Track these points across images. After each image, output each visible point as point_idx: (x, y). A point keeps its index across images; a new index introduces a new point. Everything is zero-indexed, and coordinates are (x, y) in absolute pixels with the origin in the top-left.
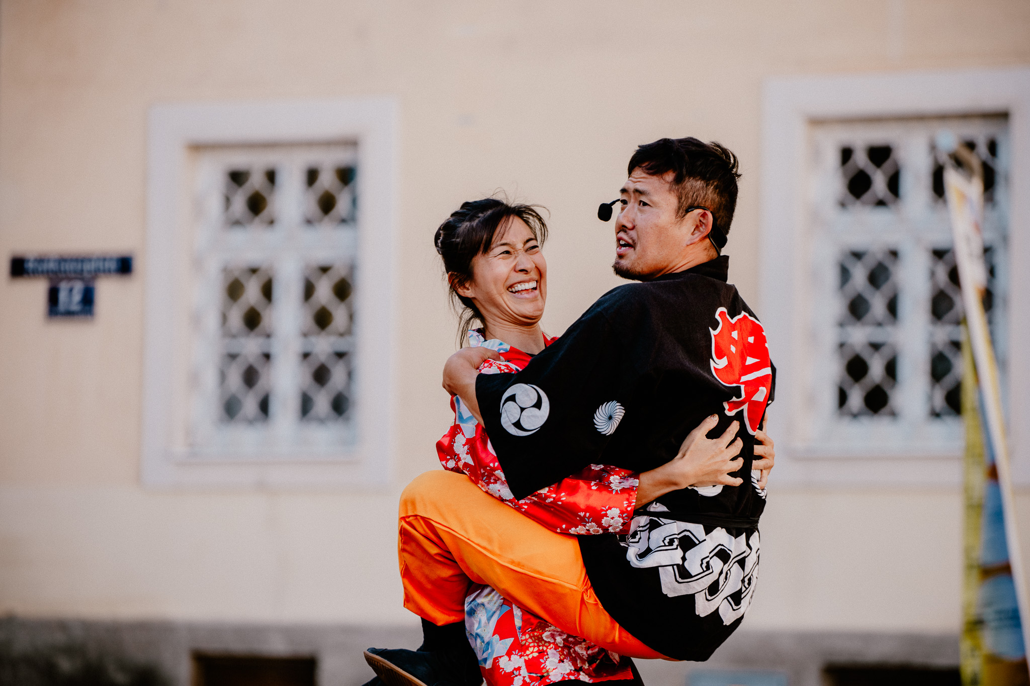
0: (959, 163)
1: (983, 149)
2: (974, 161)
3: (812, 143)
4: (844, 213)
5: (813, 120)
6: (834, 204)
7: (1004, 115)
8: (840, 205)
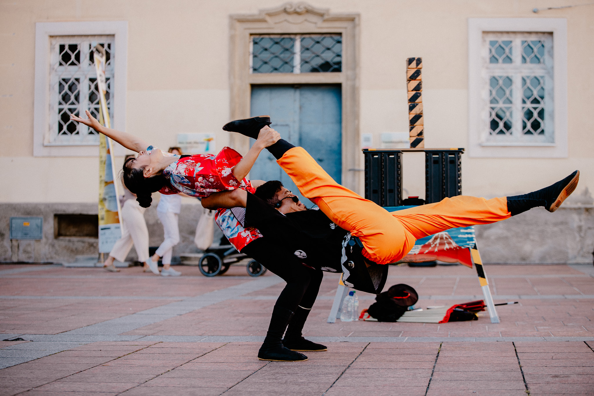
0: (98, 51)
1: (106, 46)
2: (103, 50)
3: (51, 44)
4: (61, 67)
5: (51, 37)
6: (58, 64)
7: (113, 35)
8: (61, 64)
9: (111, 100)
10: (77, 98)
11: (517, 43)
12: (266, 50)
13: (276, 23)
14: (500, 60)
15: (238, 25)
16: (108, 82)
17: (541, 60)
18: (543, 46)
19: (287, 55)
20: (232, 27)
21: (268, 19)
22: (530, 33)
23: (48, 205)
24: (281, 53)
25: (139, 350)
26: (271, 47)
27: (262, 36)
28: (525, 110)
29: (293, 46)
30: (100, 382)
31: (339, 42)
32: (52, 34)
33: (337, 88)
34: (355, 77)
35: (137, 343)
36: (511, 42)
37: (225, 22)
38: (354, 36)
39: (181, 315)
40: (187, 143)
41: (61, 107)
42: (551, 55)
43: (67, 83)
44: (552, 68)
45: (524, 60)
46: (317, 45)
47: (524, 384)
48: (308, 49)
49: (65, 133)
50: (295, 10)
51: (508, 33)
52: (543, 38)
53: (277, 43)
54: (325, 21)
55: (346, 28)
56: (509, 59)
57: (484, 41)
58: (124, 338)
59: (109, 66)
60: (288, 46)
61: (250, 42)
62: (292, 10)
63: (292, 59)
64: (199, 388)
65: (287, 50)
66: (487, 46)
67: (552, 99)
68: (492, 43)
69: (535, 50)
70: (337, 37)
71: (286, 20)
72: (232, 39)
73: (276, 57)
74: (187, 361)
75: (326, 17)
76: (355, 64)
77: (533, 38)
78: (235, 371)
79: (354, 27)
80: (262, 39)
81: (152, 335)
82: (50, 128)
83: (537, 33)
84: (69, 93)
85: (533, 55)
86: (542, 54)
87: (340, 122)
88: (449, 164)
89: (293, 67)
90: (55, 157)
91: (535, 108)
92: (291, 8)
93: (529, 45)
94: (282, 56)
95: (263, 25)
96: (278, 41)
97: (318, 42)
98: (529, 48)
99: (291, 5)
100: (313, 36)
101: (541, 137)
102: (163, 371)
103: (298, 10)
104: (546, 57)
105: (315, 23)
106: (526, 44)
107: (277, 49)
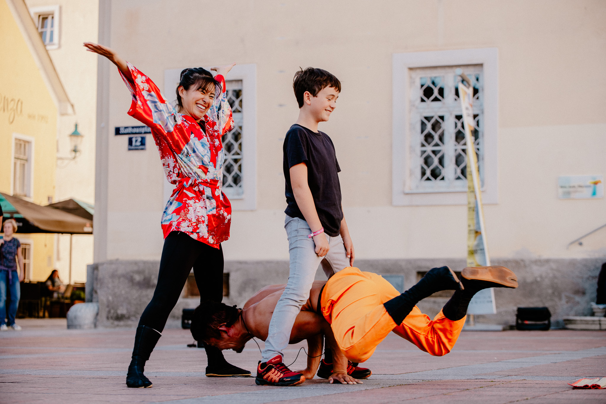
0: (463, 79)
3: (411, 77)
4: (423, 103)
5: (411, 69)
6: (420, 100)
7: (481, 65)
8: (423, 100)
9: (480, 140)
10: (441, 138)
16: (477, 119)
23: (409, 262)
32: (412, 66)
40: (570, 187)
41: (424, 149)
43: (429, 121)
49: (428, 179)
59: (477, 101)
82: (411, 173)
84: (433, 133)
90: (417, 206)
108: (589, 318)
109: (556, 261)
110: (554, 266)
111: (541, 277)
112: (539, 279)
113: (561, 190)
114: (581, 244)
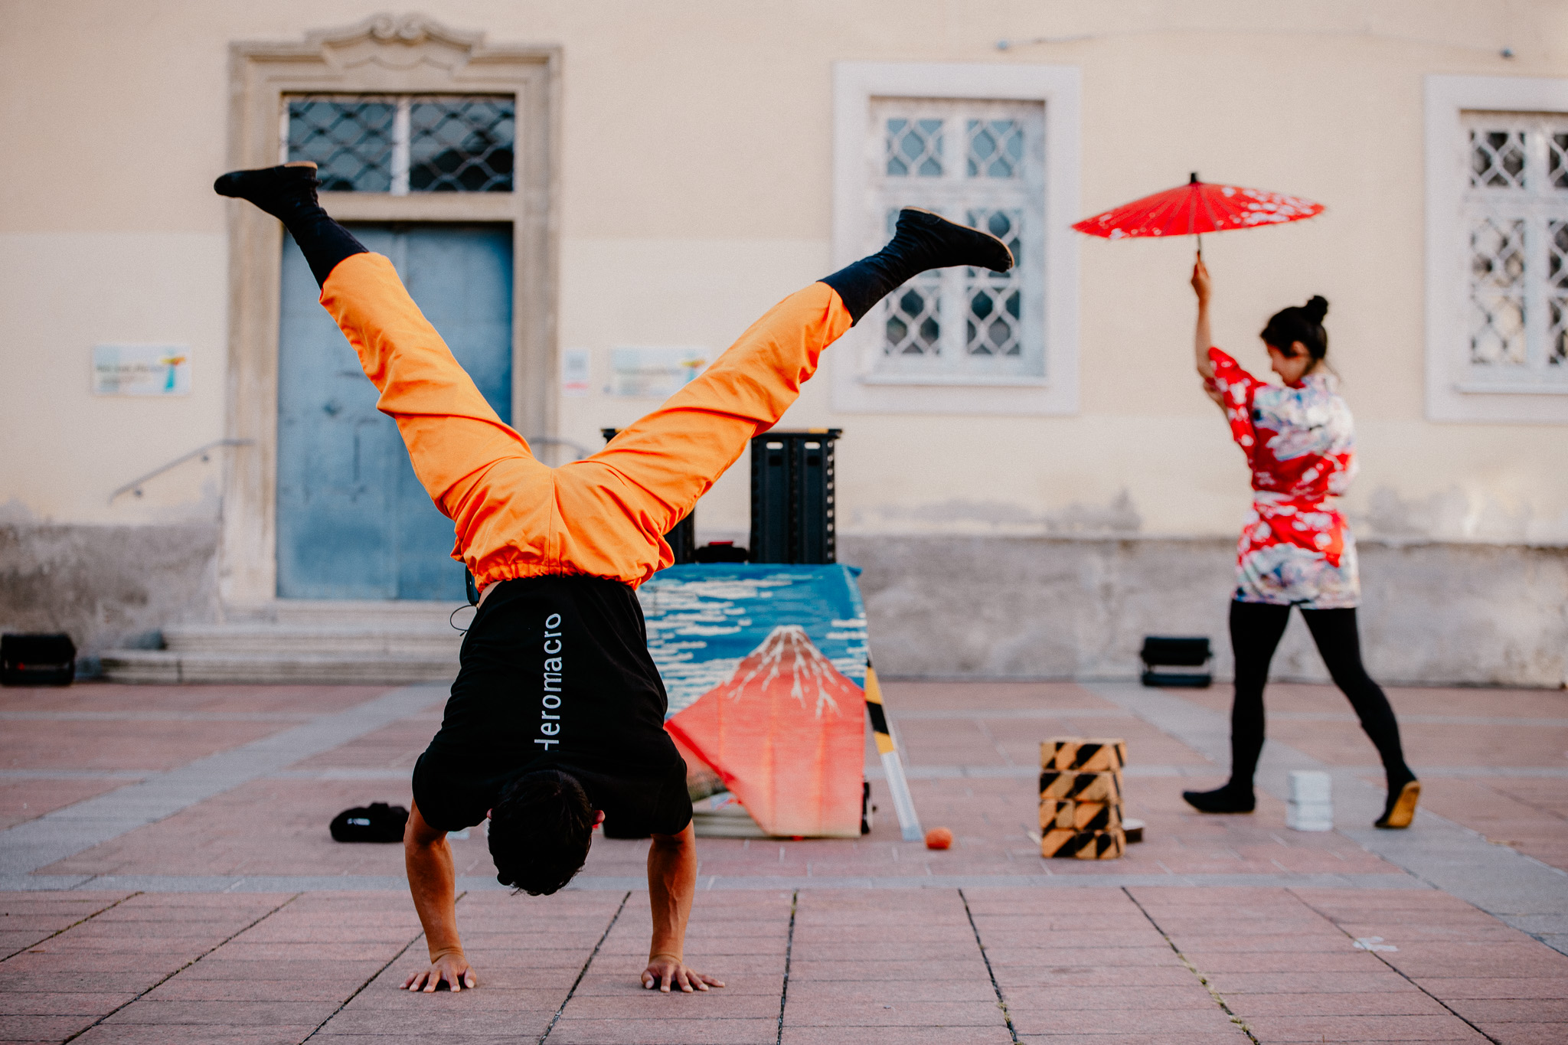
11: (956, 127)
12: (321, 132)
13: (348, 66)
14: (914, 168)
15: (252, 70)
17: (1016, 169)
18: (1020, 134)
19: (374, 147)
20: (235, 74)
21: (328, 54)
22: (988, 101)
24: (361, 142)
25: (98, 913)
26: (334, 126)
27: (312, 99)
28: (974, 293)
29: (390, 124)
30: (47, 993)
31: (508, 115)
33: (501, 233)
34: (548, 207)
35: (83, 897)
36: (940, 123)
37: (220, 61)
38: (545, 103)
39: (155, 821)
40: (118, 369)
42: (1040, 154)
44: (1043, 189)
45: (973, 169)
46: (453, 124)
47: (993, 989)
48: (427, 132)
50: (397, 34)
51: (933, 100)
52: (1021, 115)
53: (349, 115)
54: (474, 62)
55: (525, 82)
56: (934, 167)
57: (873, 119)
58: (48, 882)
60: (377, 123)
61: (281, 113)
62: (391, 33)
63: (388, 157)
64: (277, 1004)
65: (374, 133)
66: (881, 133)
67: (1041, 265)
68: (894, 125)
69: (1002, 142)
70: (503, 105)
71: (373, 60)
72: (236, 103)
73: (348, 150)
74: (223, 940)
75: (476, 53)
76: (549, 174)
77: (997, 114)
78: (341, 962)
79: (548, 79)
80: (312, 105)
81: (110, 873)
83: (1006, 101)
85: (994, 157)
86: (1018, 155)
87: (508, 317)
88: (806, 466)
89: (390, 178)
91: (999, 290)
92: (388, 28)
93: (985, 133)
94: (362, 149)
95: (317, 71)
96: (354, 109)
97: (454, 116)
98: (984, 139)
99: (388, 19)
100: (443, 100)
101: (1012, 362)
102: (178, 965)
103: (406, 34)
104: (1028, 162)
105: (449, 68)
106: (977, 130)
107: (348, 131)
108: (155, 656)
109: (88, 531)
110: (80, 540)
111: (52, 563)
112: (46, 570)
113: (98, 377)
114: (139, 493)
